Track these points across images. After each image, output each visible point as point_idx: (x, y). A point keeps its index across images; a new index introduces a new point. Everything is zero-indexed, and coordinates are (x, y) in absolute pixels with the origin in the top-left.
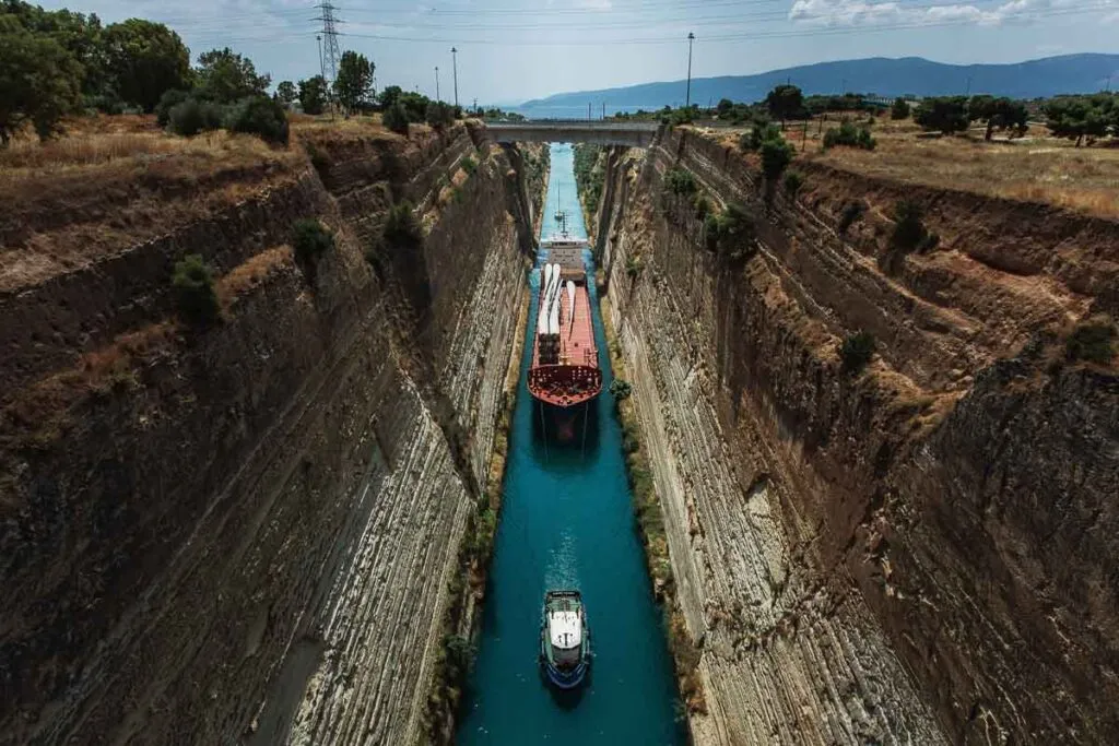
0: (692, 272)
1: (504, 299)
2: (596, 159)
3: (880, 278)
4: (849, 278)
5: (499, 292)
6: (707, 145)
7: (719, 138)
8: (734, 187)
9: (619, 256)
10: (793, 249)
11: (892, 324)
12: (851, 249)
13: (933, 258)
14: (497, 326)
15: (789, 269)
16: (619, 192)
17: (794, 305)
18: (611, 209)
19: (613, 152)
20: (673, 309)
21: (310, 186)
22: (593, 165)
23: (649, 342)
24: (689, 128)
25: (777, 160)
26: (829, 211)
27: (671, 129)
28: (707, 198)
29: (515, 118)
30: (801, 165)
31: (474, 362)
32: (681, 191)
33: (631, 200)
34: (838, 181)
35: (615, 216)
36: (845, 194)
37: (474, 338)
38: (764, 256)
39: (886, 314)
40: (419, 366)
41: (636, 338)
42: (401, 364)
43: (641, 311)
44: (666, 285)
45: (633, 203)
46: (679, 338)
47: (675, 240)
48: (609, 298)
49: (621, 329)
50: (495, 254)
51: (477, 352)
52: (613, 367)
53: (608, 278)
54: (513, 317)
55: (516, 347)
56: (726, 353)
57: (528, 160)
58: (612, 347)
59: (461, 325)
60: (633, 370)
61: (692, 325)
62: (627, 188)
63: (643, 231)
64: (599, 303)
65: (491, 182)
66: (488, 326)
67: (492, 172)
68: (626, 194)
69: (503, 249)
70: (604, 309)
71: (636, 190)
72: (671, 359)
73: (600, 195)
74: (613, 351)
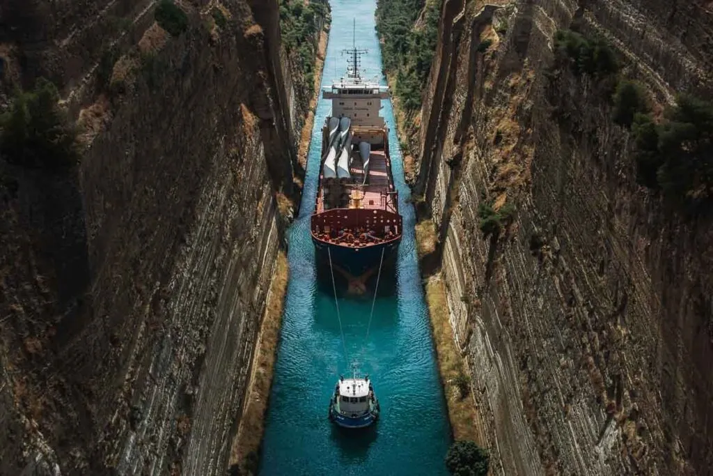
0: (610, 226)
1: (235, 279)
5: (224, 262)
8: (689, 63)
9: (464, 195)
16: (463, 70)
18: (449, 103)
20: (572, 301)
22: (414, 19)
23: (524, 366)
28: (637, 83)
31: (171, 404)
33: (488, 85)
35: (456, 117)
37: (174, 354)
40: (61, 409)
41: (499, 359)
42: (25, 406)
43: (509, 302)
44: (557, 253)
45: (492, 93)
46: (584, 358)
47: (575, 164)
48: (444, 276)
49: (468, 340)
50: (219, 188)
51: (179, 382)
52: (453, 418)
53: (443, 238)
54: (253, 315)
55: (258, 373)
56: (680, 390)
57: (287, 7)
58: (450, 377)
59: (147, 328)
60: (493, 422)
61: (610, 332)
62: (479, 63)
63: (512, 147)
64: (423, 288)
65: (213, 49)
66: (201, 332)
67: (217, 30)
68: (479, 74)
69: (236, 180)
70: (434, 299)
71: (497, 67)
72: (568, 401)
73: (427, 75)
74: (452, 384)
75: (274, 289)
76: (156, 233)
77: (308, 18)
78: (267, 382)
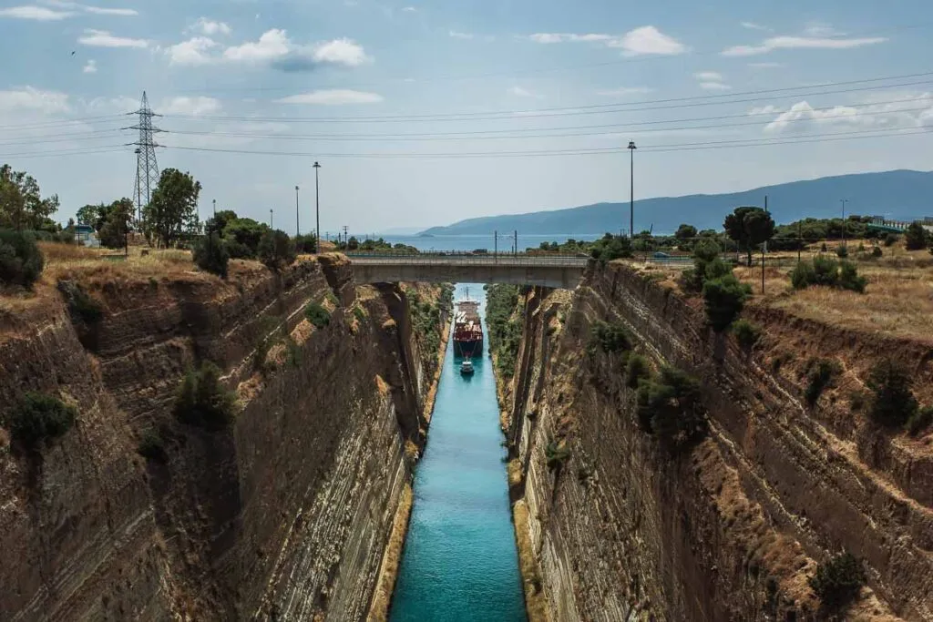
0: (629, 462)
1: (367, 505)
2: (515, 304)
3: (862, 471)
4: (824, 471)
5: (359, 493)
6: (644, 286)
7: (658, 276)
8: (676, 342)
9: (539, 440)
10: (752, 428)
11: (883, 540)
12: (824, 430)
13: (928, 442)
14: (354, 544)
15: (748, 458)
16: (539, 349)
17: (757, 512)
18: (530, 373)
19: (532, 295)
20: (606, 519)
21: (54, 344)
22: (511, 313)
23: (576, 568)
24: (625, 262)
25: (726, 305)
26: (793, 375)
27: (603, 264)
28: (645, 358)
29: (402, 250)
30: (757, 313)
31: (309, 601)
32: (610, 348)
33: (553, 360)
34: (803, 334)
35: (534, 383)
36: (813, 352)
37: (313, 563)
38: (716, 440)
39: (874, 525)
40: (213, 607)
41: (560, 563)
42: (180, 606)
43: (567, 521)
44: (596, 482)
45: (557, 364)
46: (615, 562)
47: (607, 416)
48: (526, 501)
49: (541, 549)
50: (356, 438)
51: (316, 585)
52: (530, 608)
53: (526, 472)
54: (382, 531)
55: (384, 576)
56: (676, 585)
57: (418, 306)
58: (529, 577)
59: (290, 543)
60: (556, 612)
61: (631, 542)
62: (548, 344)
63: (570, 404)
64: (512, 509)
65: (353, 337)
66: (337, 546)
67: (357, 324)
68: (548, 352)
69: (370, 431)
70: (518, 517)
71: (560, 346)
72: (605, 595)
73: (517, 353)
74: (529, 583)
75: (400, 512)
76: (300, 472)
77: (435, 314)
78: (391, 583)
